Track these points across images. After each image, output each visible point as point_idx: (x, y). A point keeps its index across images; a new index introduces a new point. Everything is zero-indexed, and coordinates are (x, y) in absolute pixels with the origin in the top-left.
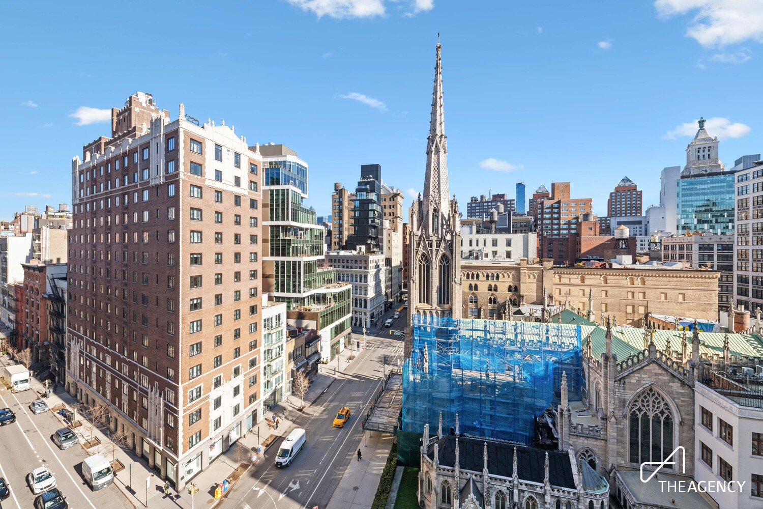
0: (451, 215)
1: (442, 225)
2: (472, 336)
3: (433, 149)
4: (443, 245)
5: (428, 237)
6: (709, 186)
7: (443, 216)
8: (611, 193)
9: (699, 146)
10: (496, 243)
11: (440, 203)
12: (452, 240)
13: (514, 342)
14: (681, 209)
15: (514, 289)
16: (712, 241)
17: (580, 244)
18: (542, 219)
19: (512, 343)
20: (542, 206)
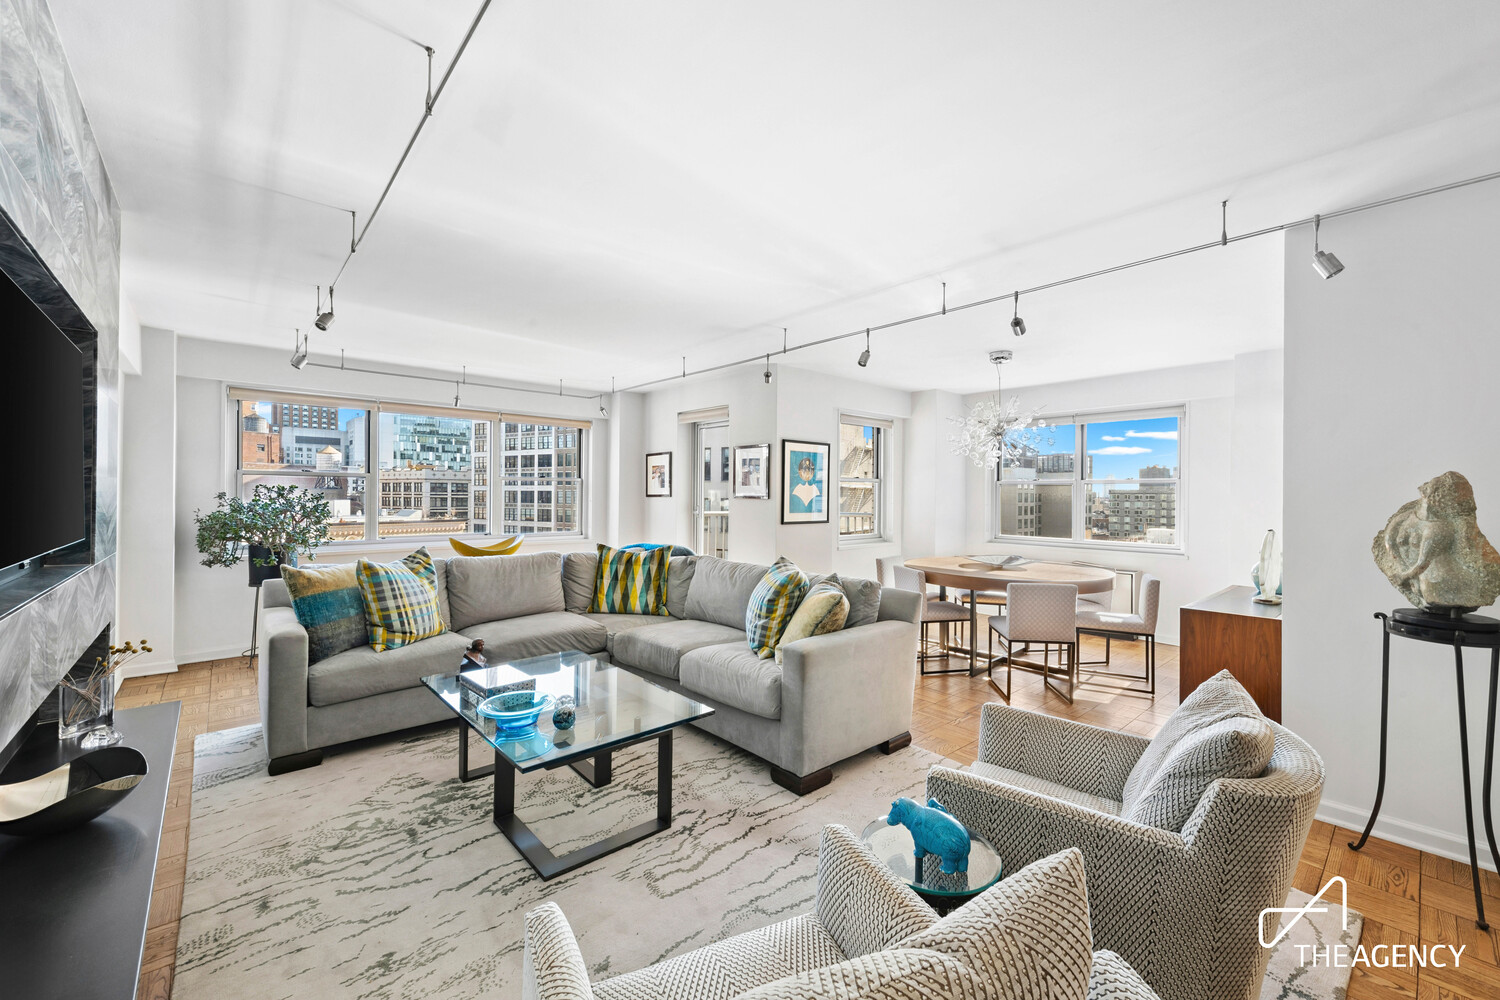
16: (446, 477)
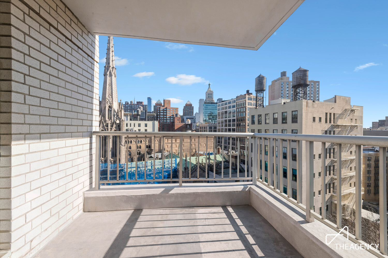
0: (119, 110)
1: (114, 115)
2: (131, 171)
3: (108, 73)
4: (114, 126)
5: (105, 121)
6: (211, 107)
7: (114, 110)
8: (184, 106)
9: (209, 93)
10: (140, 125)
11: (112, 103)
12: (120, 123)
13: (151, 170)
14: (204, 114)
15: (149, 147)
17: (174, 126)
18: (160, 115)
19: (150, 170)
20: (160, 109)
